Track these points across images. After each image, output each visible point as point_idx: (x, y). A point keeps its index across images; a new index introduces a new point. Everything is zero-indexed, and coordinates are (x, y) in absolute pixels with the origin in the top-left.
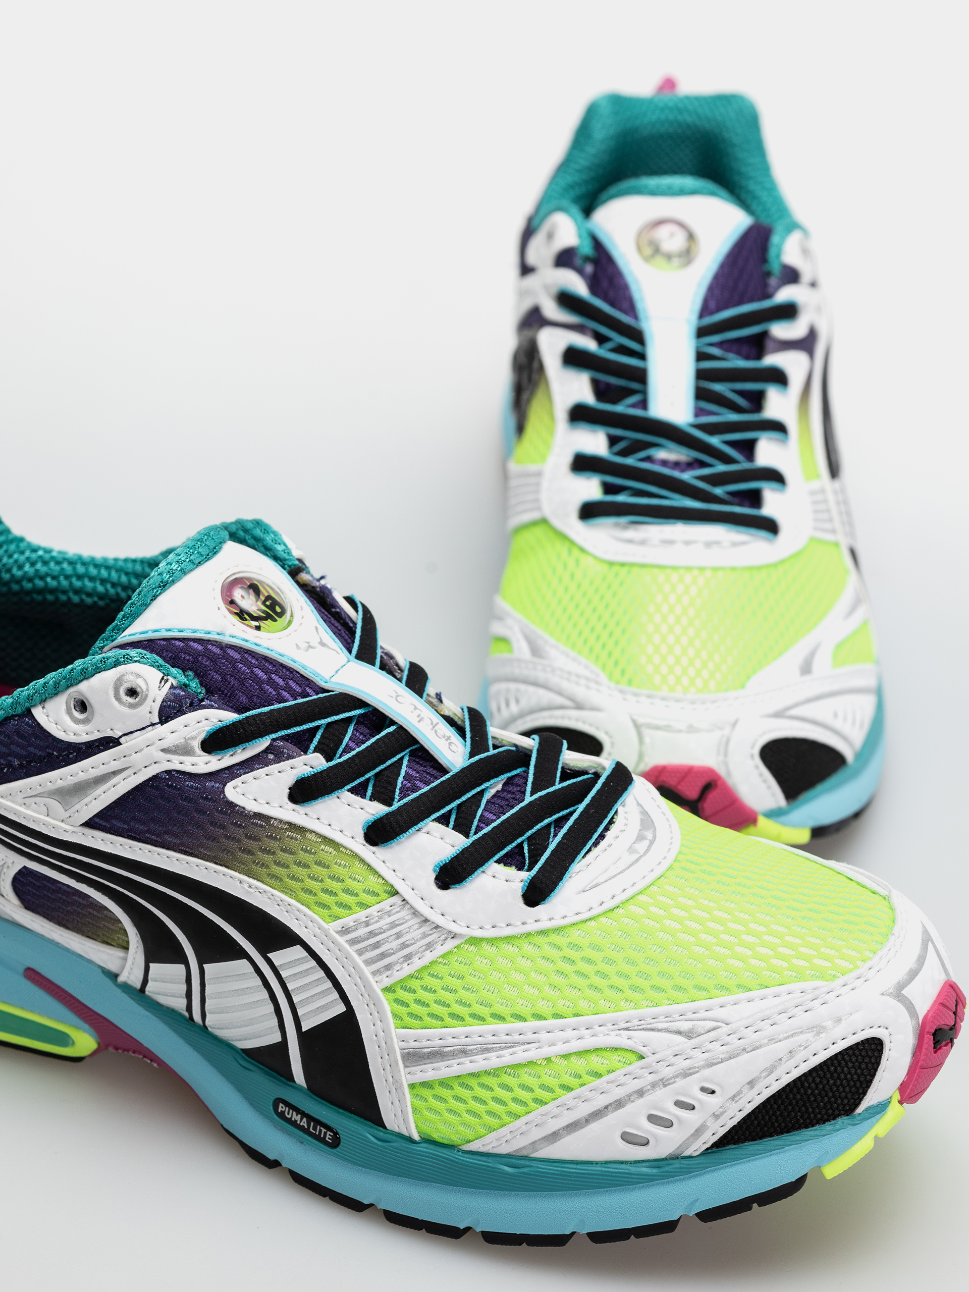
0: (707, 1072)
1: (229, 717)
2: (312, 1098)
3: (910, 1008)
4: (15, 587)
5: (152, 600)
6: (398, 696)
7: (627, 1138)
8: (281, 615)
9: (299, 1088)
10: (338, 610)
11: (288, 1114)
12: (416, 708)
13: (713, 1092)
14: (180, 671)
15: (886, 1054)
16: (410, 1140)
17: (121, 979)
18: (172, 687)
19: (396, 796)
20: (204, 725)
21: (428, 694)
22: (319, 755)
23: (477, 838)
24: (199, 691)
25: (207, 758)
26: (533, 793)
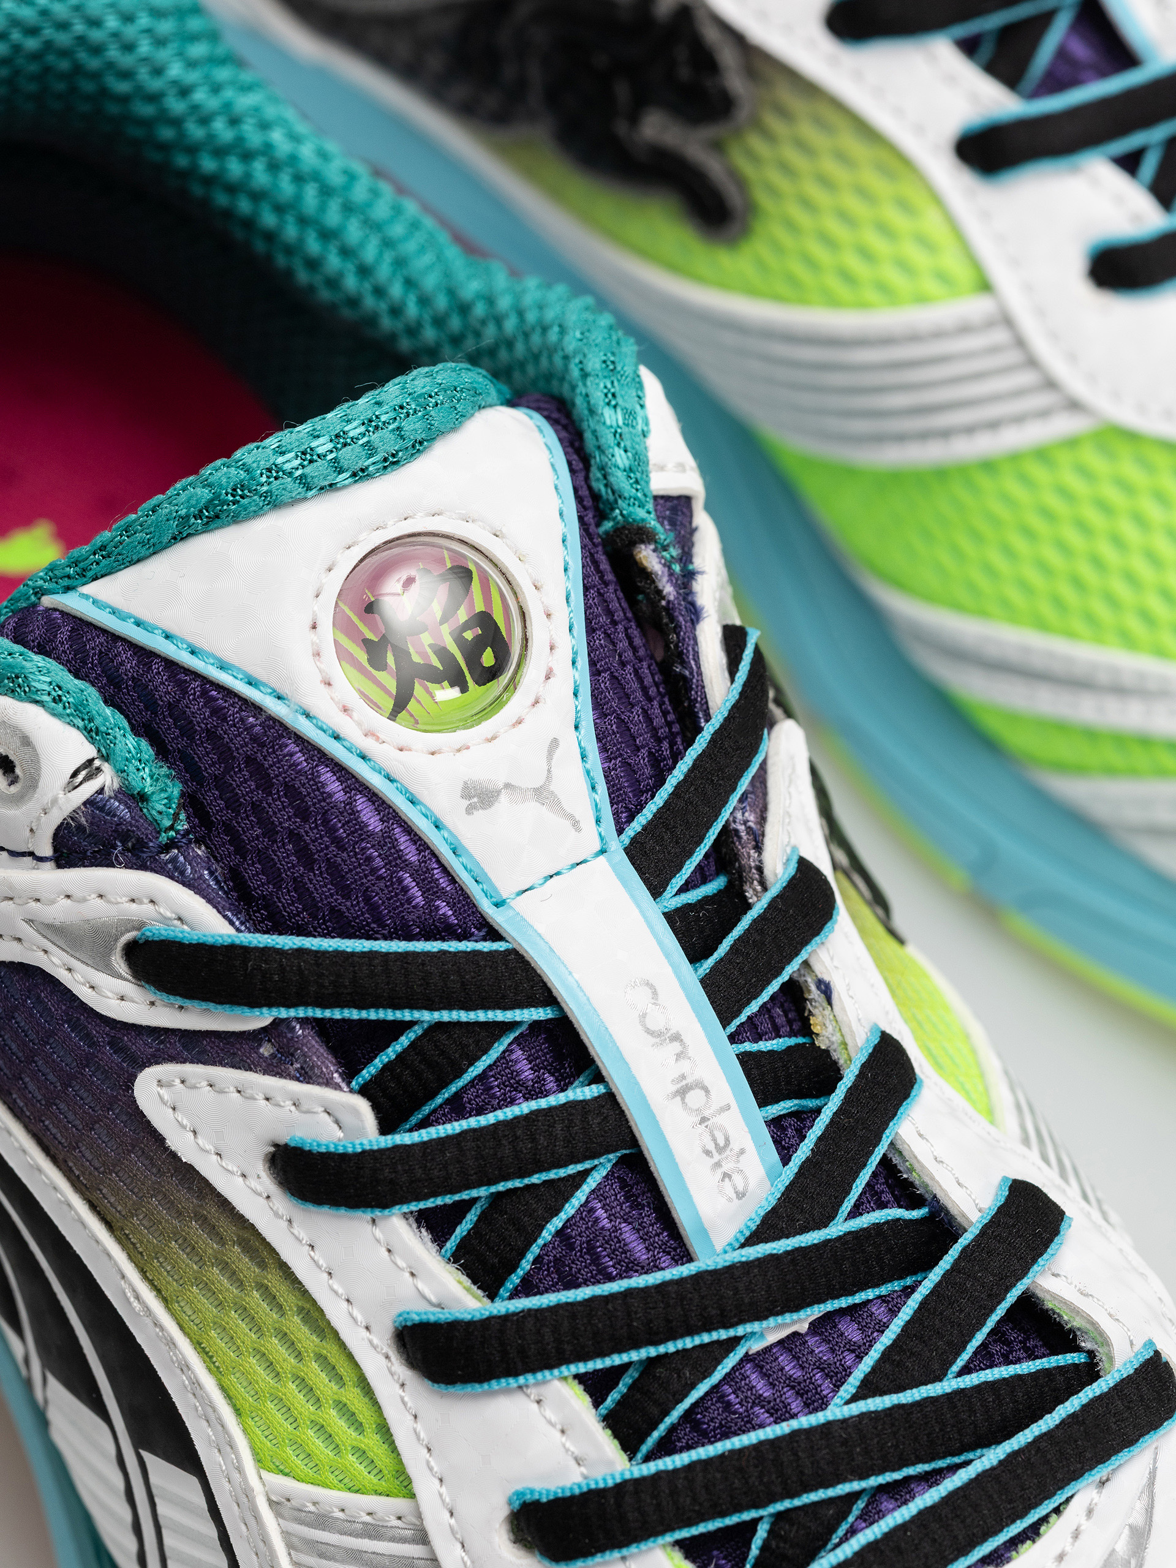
5: (175, 538)
10: (687, 673)
18: (104, 790)
19: (515, 1279)
20: (142, 911)
21: (806, 964)
22: (363, 1106)
23: (653, 1467)
24: (167, 823)
25: (129, 988)
26: (867, 1389)
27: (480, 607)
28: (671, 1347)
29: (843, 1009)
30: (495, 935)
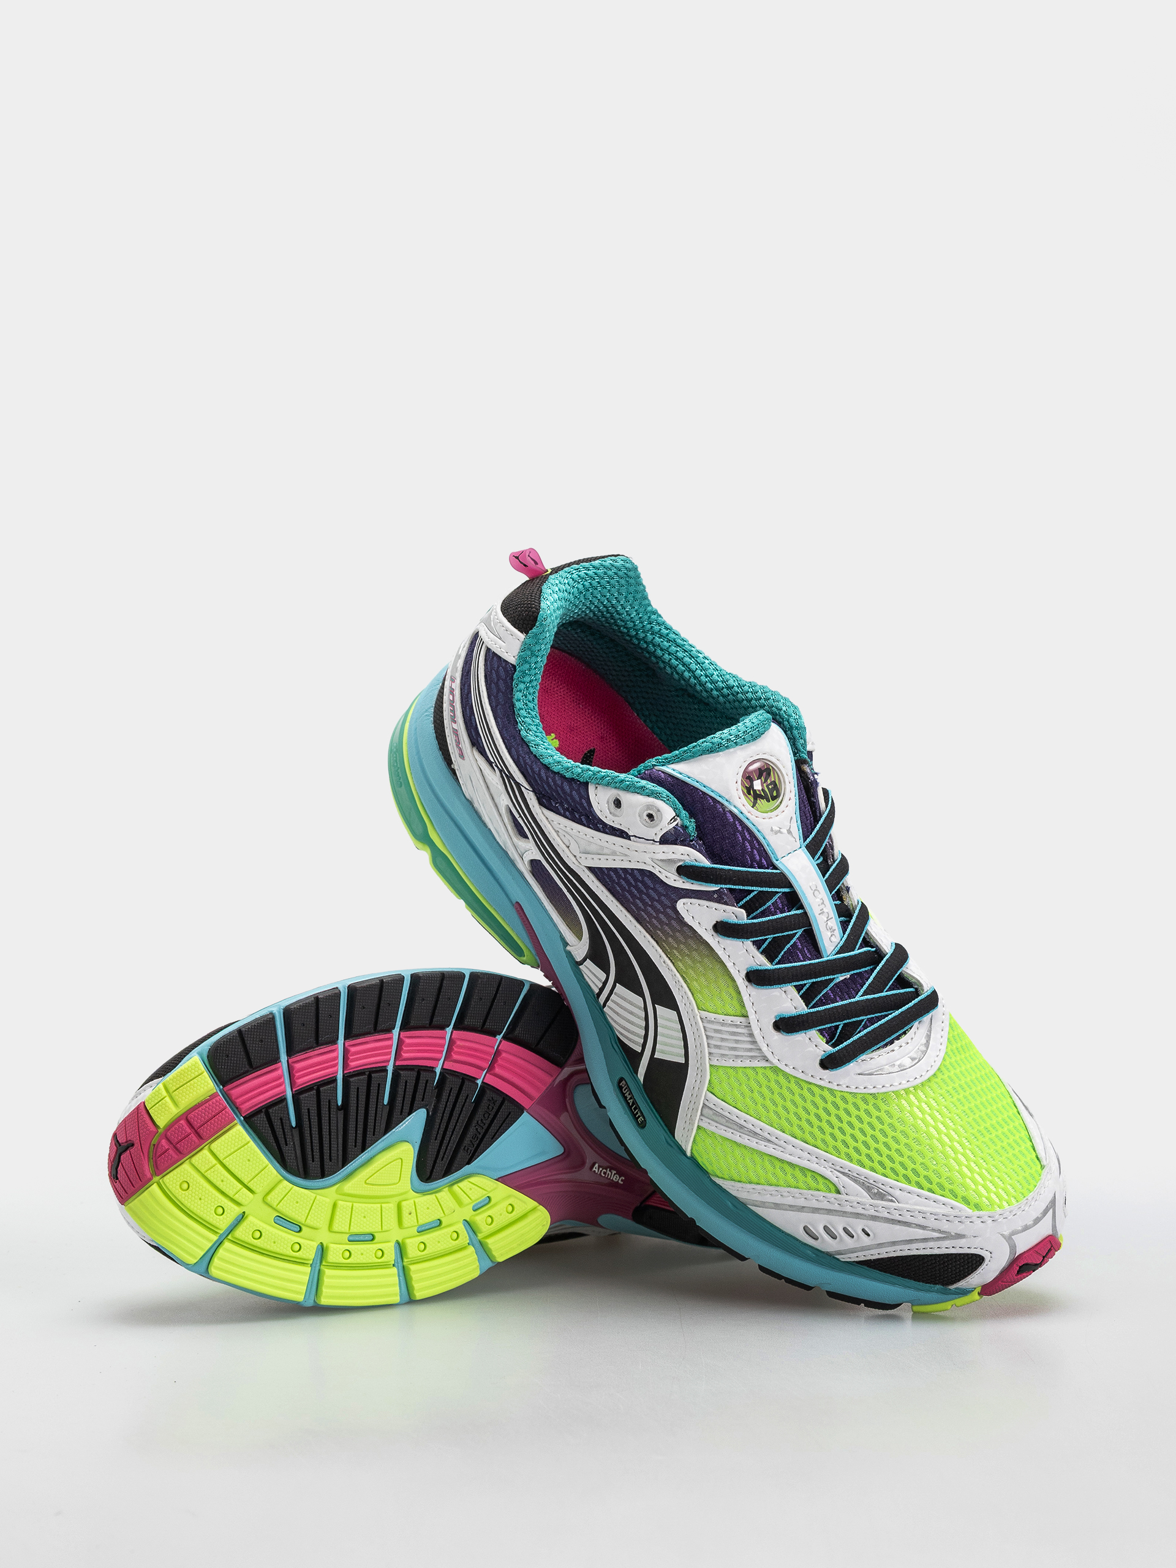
0: (871, 1223)
1: (704, 862)
2: (642, 1094)
3: (1013, 1247)
4: (636, 642)
6: (815, 890)
7: (806, 1229)
8: (774, 798)
9: (637, 1080)
11: (625, 1090)
12: (823, 903)
13: (868, 1235)
14: (688, 815)
15: (984, 1266)
16: (684, 1153)
17: (568, 948)
18: (677, 825)
19: (777, 960)
20: (685, 858)
21: (843, 883)
22: (743, 911)
23: (812, 1010)
24: (693, 834)
25: (677, 878)
26: (865, 993)
27: (773, 780)
28: (819, 979)
29: (852, 895)
30: (775, 868)
